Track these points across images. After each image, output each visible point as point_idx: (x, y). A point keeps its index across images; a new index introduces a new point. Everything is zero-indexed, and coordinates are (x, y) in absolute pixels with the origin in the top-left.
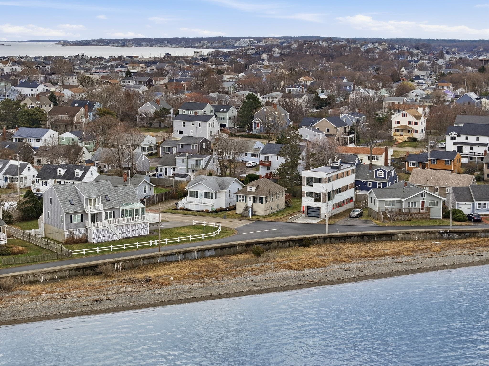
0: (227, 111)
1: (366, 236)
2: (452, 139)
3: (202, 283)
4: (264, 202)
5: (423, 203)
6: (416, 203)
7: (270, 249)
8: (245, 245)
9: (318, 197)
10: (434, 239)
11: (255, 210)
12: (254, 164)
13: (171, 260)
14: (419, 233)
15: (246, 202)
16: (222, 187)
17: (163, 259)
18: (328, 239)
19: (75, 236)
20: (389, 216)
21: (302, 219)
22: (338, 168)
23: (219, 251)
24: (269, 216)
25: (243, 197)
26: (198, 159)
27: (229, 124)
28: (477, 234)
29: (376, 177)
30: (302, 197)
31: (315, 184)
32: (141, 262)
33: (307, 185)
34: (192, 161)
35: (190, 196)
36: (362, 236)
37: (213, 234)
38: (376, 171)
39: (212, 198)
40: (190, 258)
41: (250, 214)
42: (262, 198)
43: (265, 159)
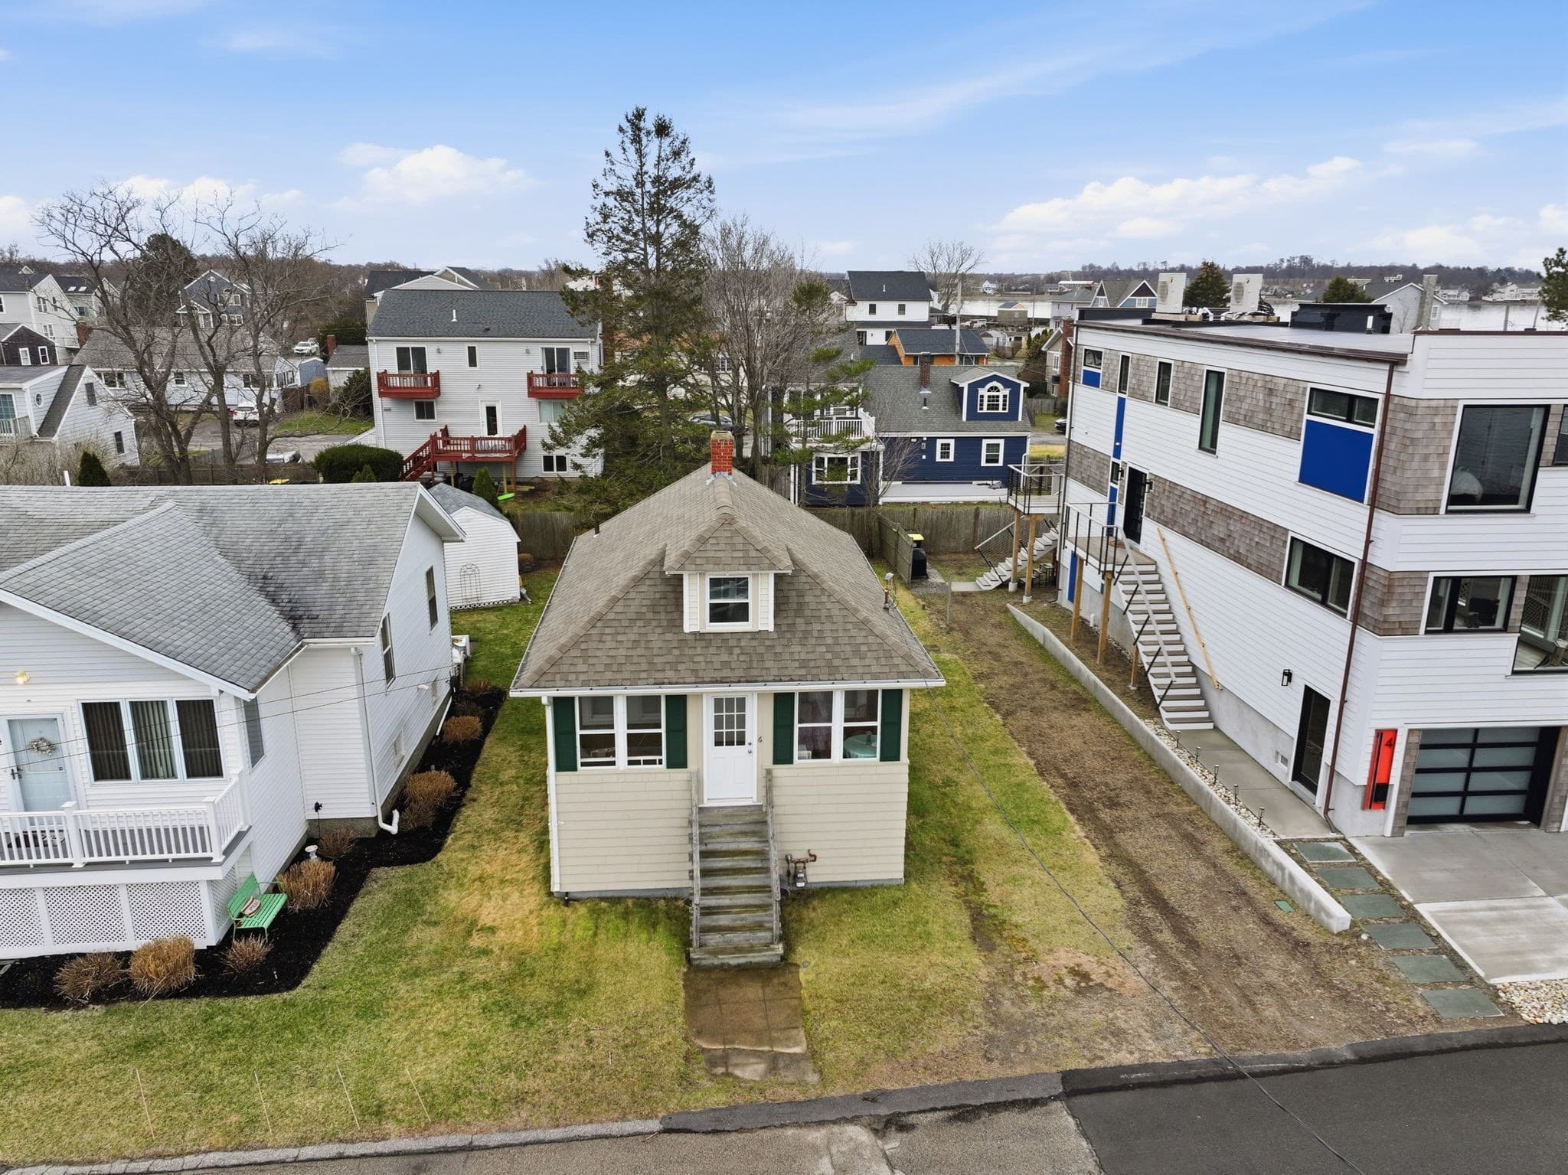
11: (792, 838)
15: (678, 759)
16: (299, 602)
25: (644, 707)
29: (973, 415)
38: (973, 387)
39: (204, 767)
42: (893, 697)
43: (403, 363)
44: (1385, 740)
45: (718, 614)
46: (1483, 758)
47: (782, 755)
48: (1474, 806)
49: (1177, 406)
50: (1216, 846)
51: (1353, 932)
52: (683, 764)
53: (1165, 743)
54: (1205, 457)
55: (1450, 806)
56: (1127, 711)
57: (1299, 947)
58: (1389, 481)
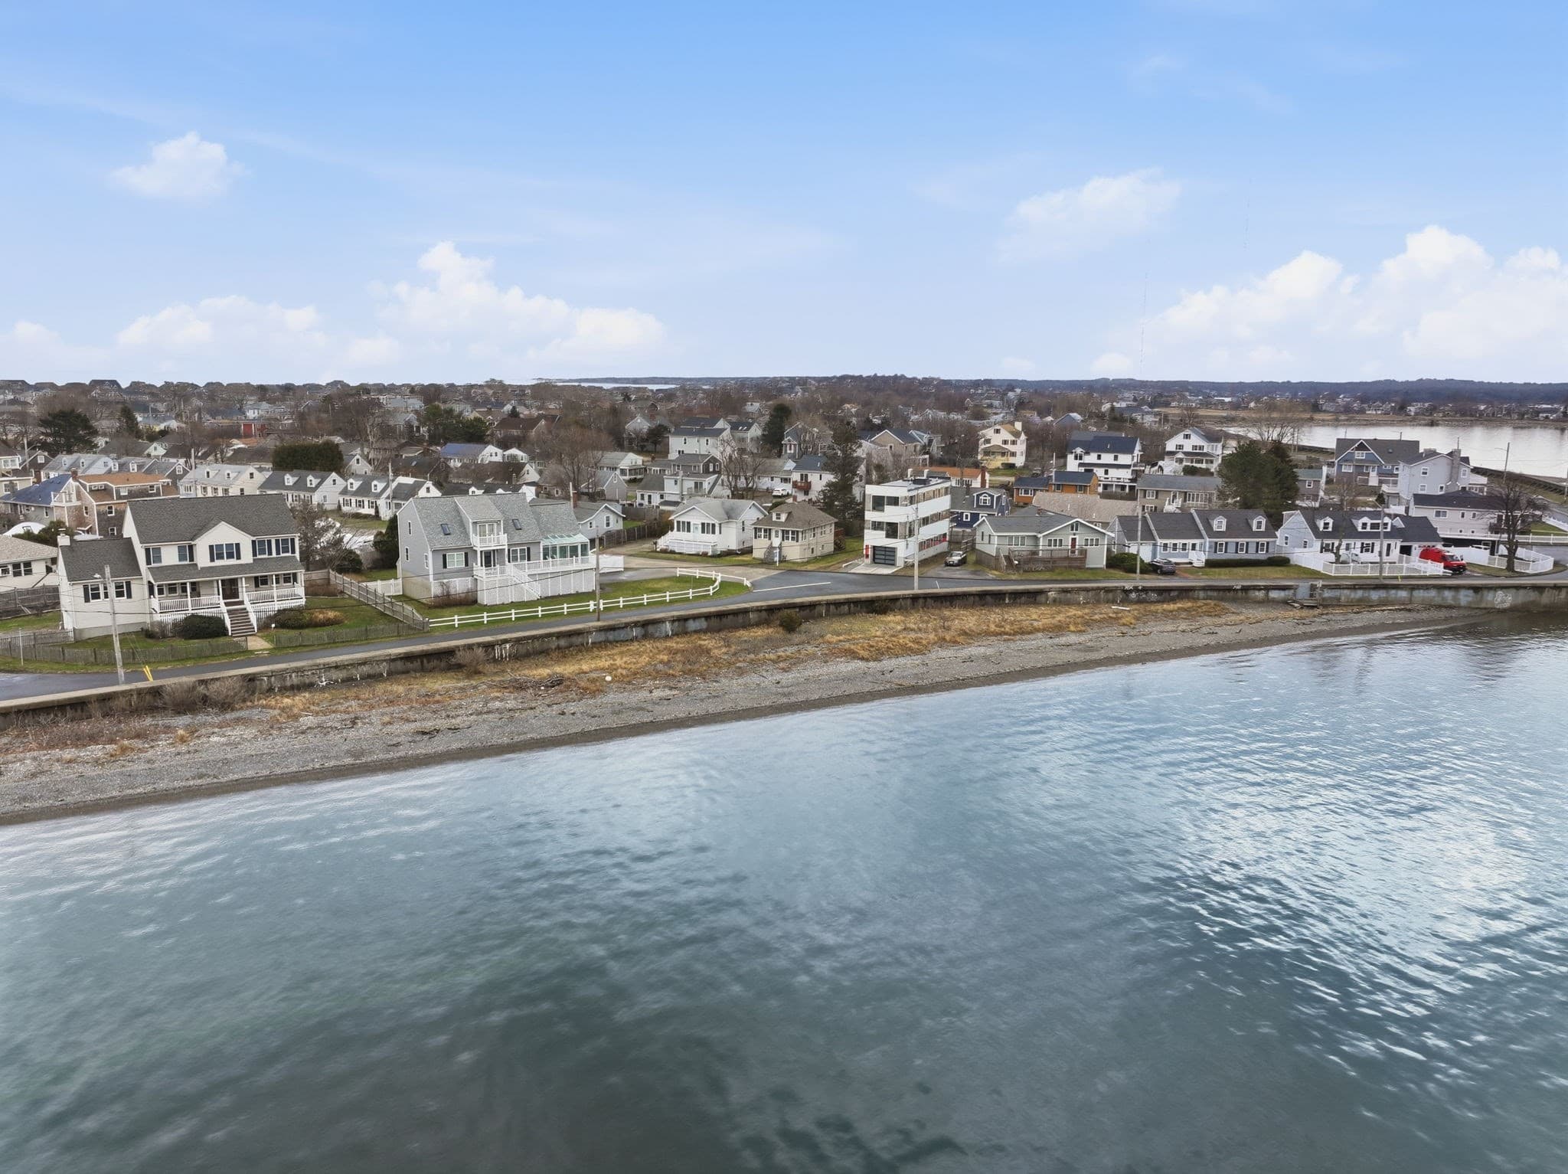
0: (748, 429)
1: (990, 595)
2: (1076, 458)
3: (671, 688)
4: (800, 539)
5: (1074, 540)
6: (1061, 541)
7: (814, 618)
8: (765, 610)
9: (892, 530)
10: (1114, 602)
11: (784, 553)
12: (785, 493)
13: (617, 639)
14: (1087, 590)
15: (770, 539)
16: (730, 515)
17: (601, 637)
18: (921, 601)
19: (452, 591)
20: (1016, 562)
21: (864, 567)
22: (925, 483)
23: (714, 622)
24: (808, 562)
25: (765, 531)
26: (698, 480)
27: (751, 447)
28: (1191, 593)
29: (978, 506)
30: (866, 531)
31: (887, 507)
32: (554, 643)
33: (874, 509)
34: (689, 484)
35: (678, 530)
36: (982, 595)
37: (709, 591)
38: (978, 496)
39: (714, 532)
40: (657, 634)
41: (777, 559)
43: (802, 479)
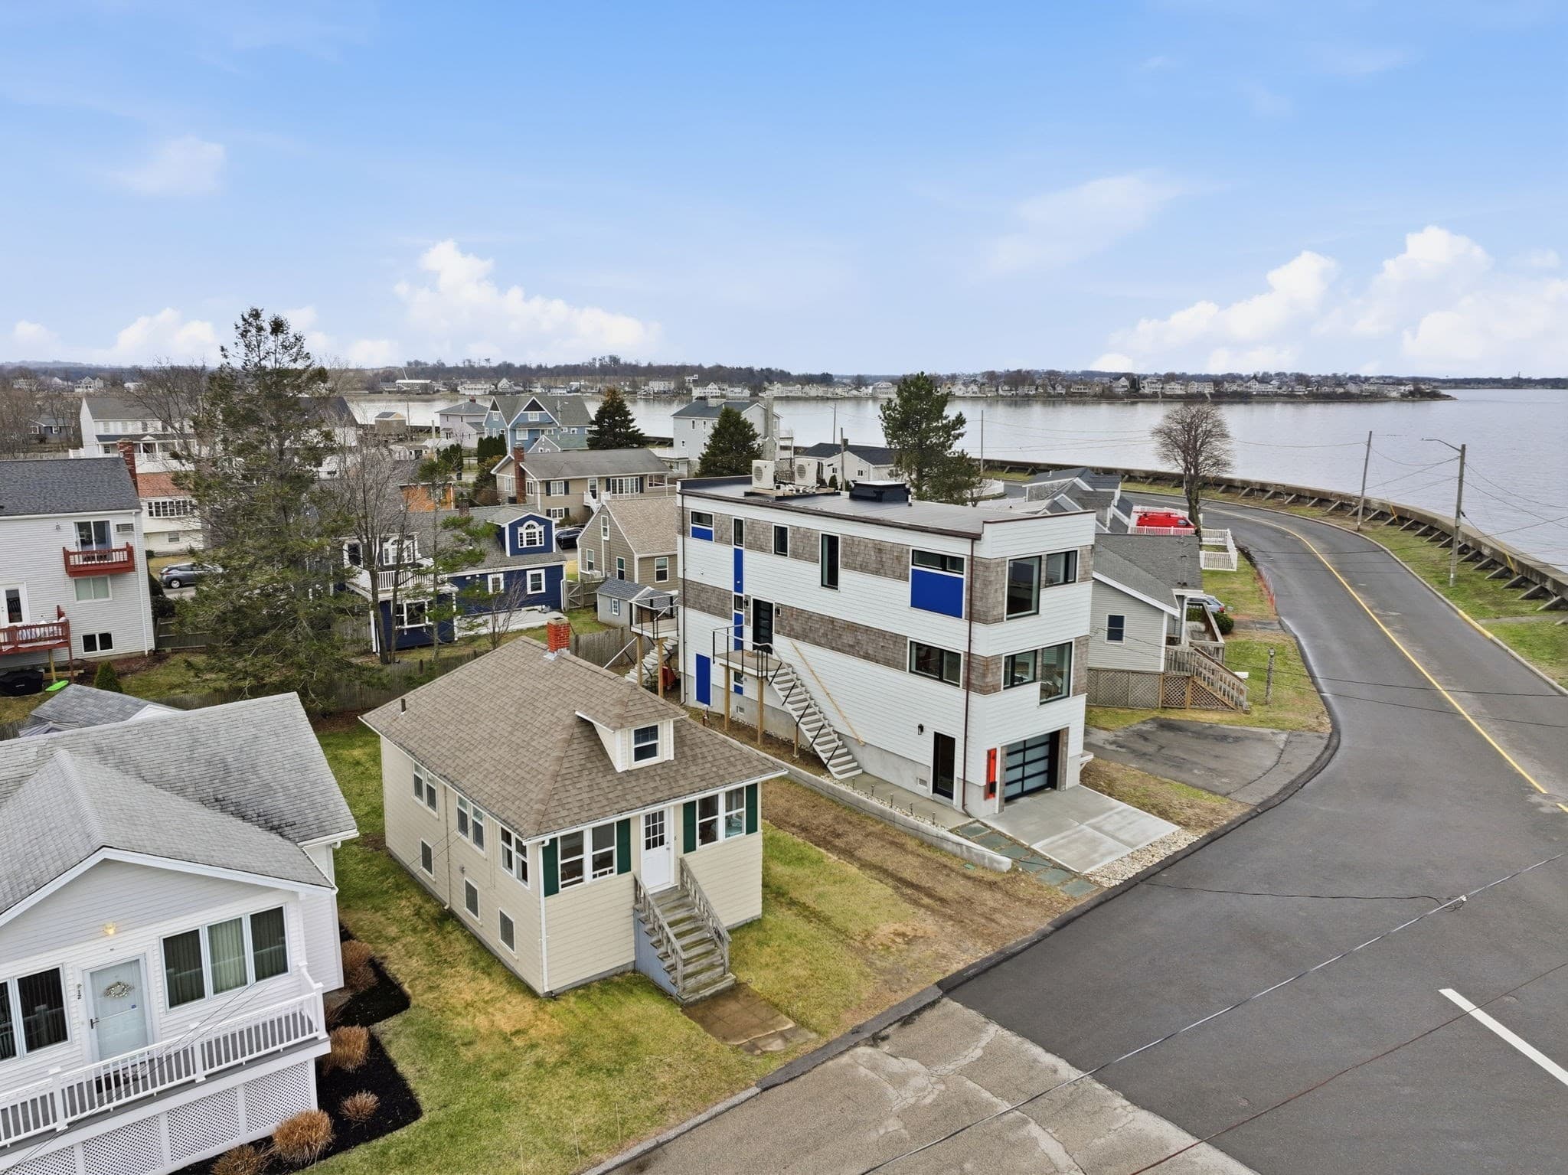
15: (625, 867)
25: (603, 833)
29: (516, 551)
31: (1044, 597)
42: (752, 789)
44: (991, 755)
45: (640, 754)
46: (1031, 755)
47: (689, 847)
48: (1030, 784)
49: (796, 556)
50: (911, 844)
51: (1014, 870)
52: (628, 869)
53: (843, 788)
54: (828, 593)
55: (1016, 789)
56: (806, 774)
57: (992, 885)
58: (978, 605)
